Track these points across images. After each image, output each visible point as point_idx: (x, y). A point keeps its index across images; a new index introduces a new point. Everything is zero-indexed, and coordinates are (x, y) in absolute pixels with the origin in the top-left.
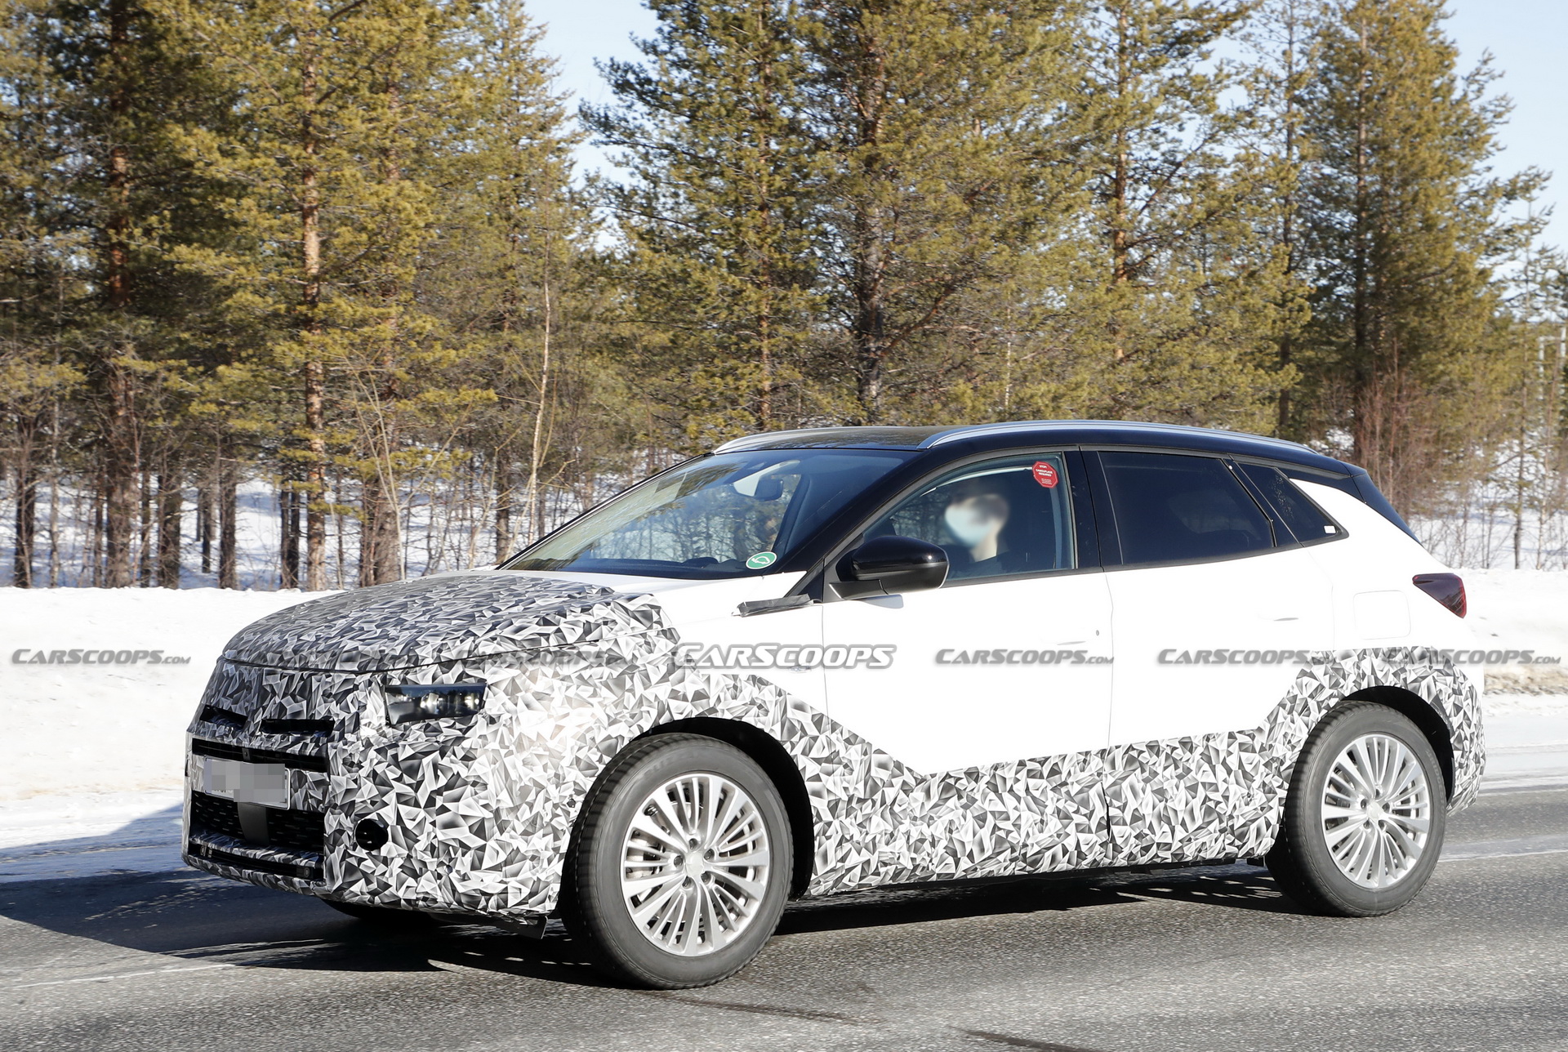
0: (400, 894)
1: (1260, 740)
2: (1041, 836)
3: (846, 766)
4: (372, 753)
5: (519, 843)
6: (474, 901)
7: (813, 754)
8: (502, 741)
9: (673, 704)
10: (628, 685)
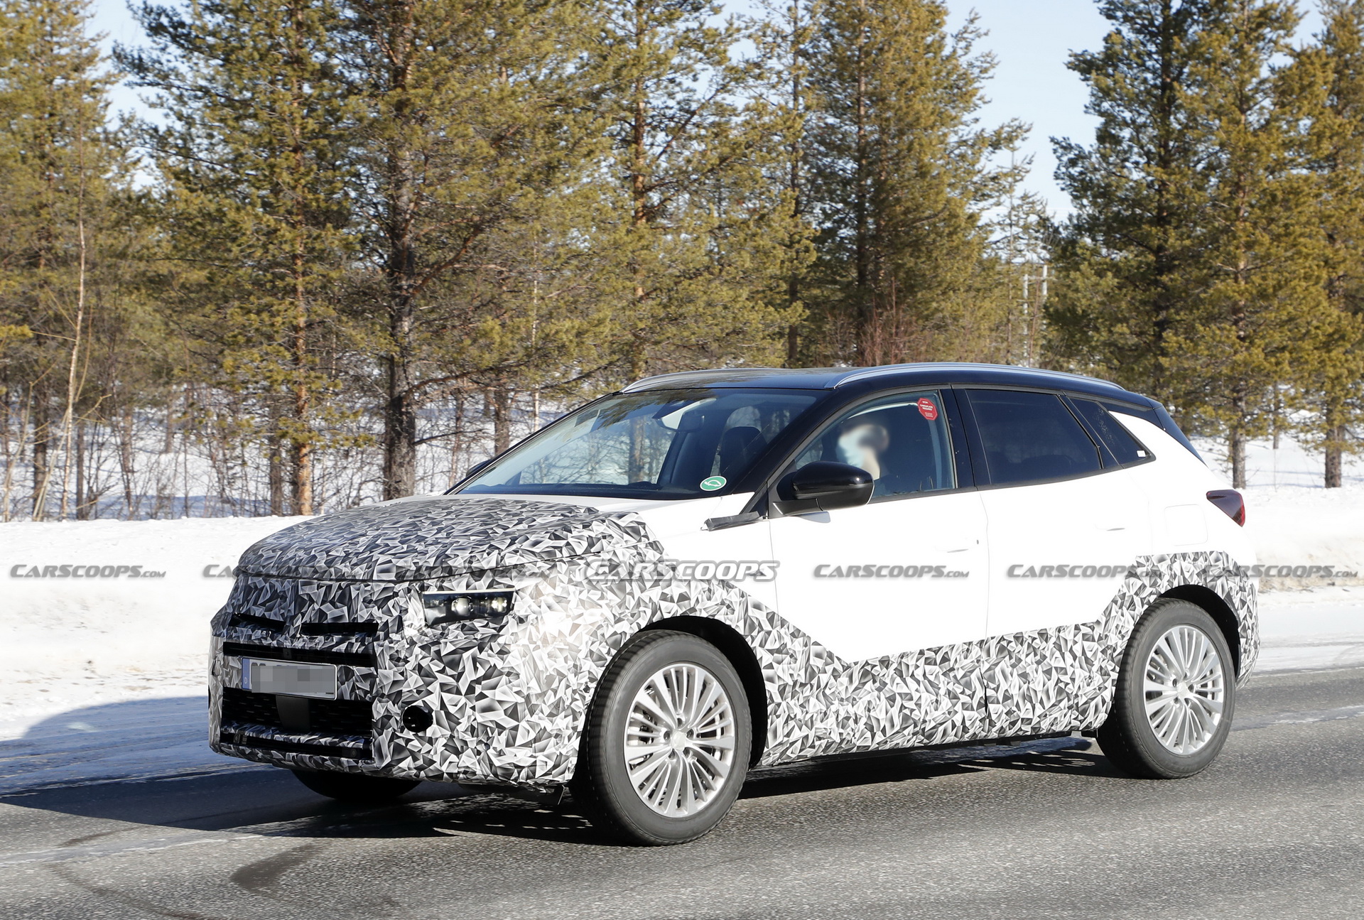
0: (444, 768)
1: (1098, 631)
2: (936, 714)
3: (792, 656)
4: (417, 650)
5: (545, 723)
6: (508, 773)
7: (768, 646)
8: (530, 638)
9: (664, 605)
10: (628, 589)
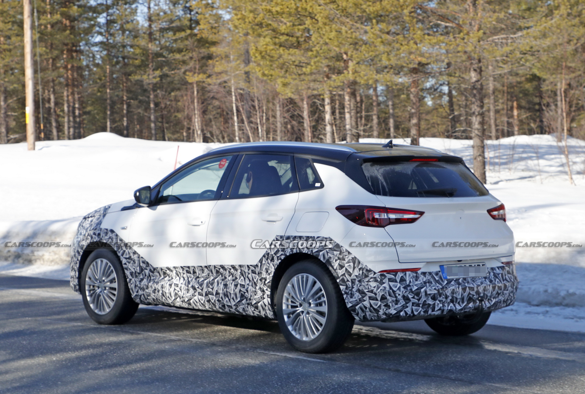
1: (257, 270)
3: (134, 261)
7: (124, 256)
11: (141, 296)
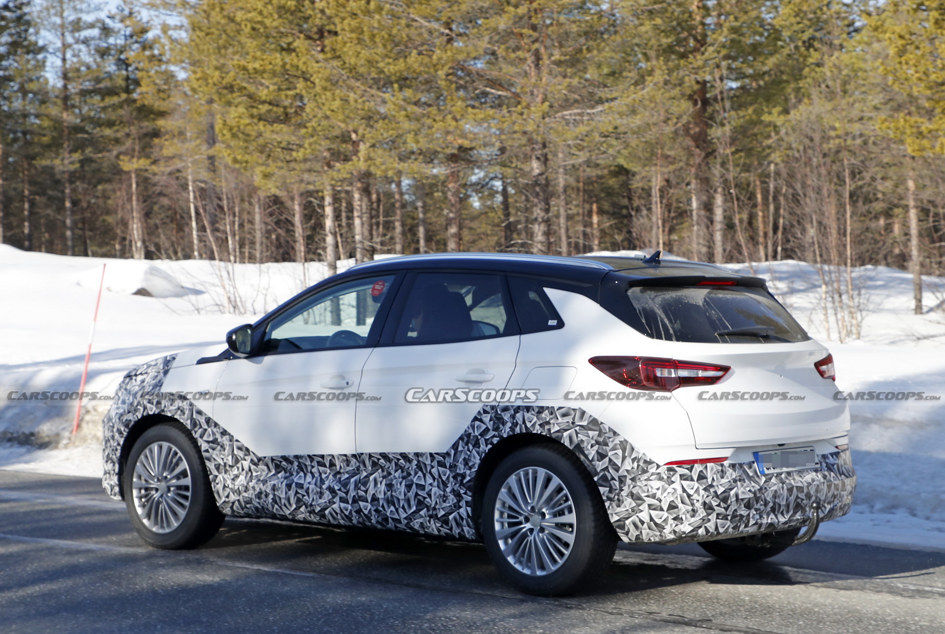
1: (449, 460)
3: (222, 446)
7: (205, 438)
11: (233, 503)
